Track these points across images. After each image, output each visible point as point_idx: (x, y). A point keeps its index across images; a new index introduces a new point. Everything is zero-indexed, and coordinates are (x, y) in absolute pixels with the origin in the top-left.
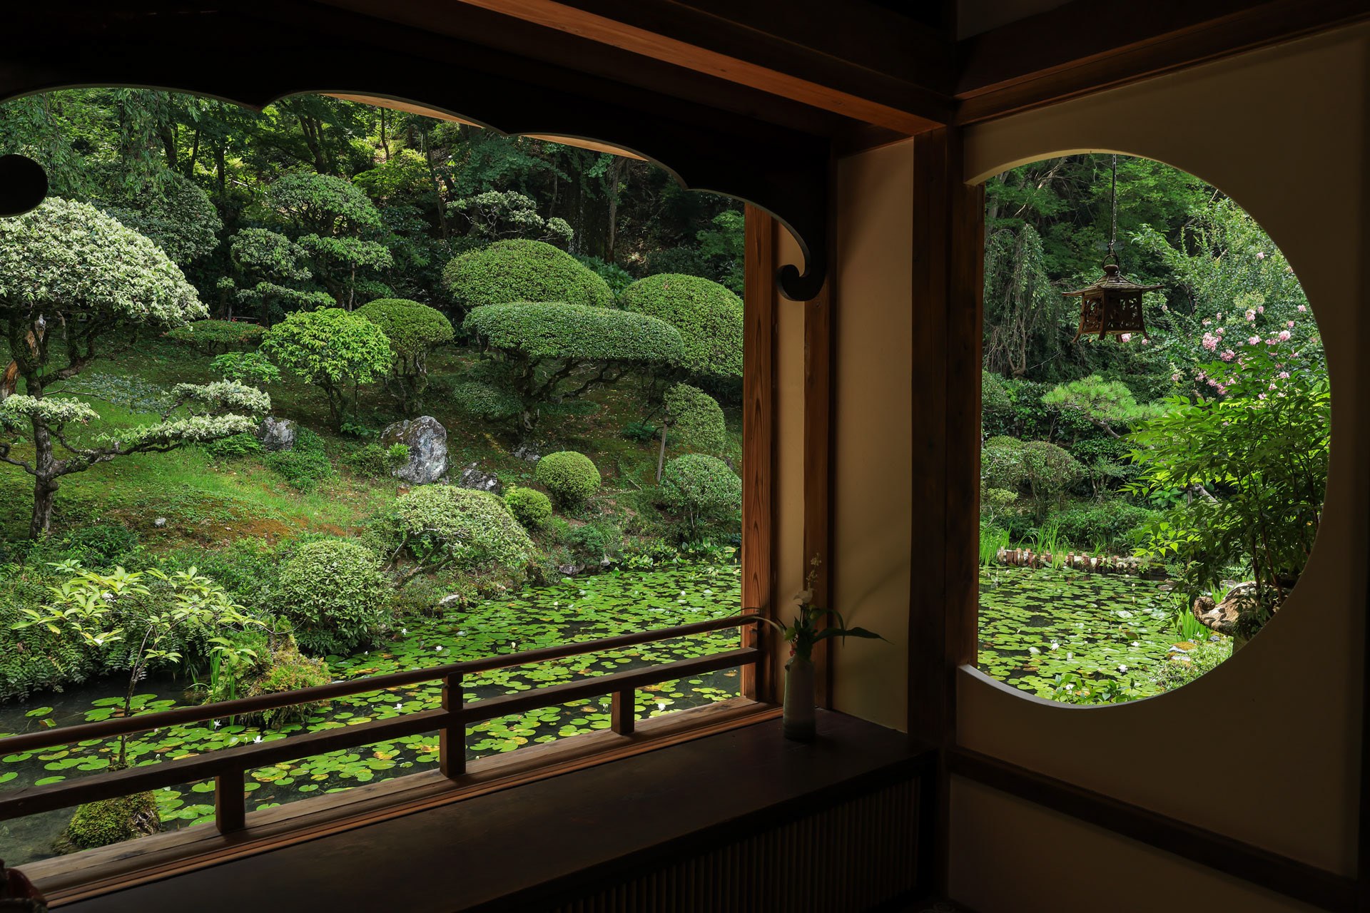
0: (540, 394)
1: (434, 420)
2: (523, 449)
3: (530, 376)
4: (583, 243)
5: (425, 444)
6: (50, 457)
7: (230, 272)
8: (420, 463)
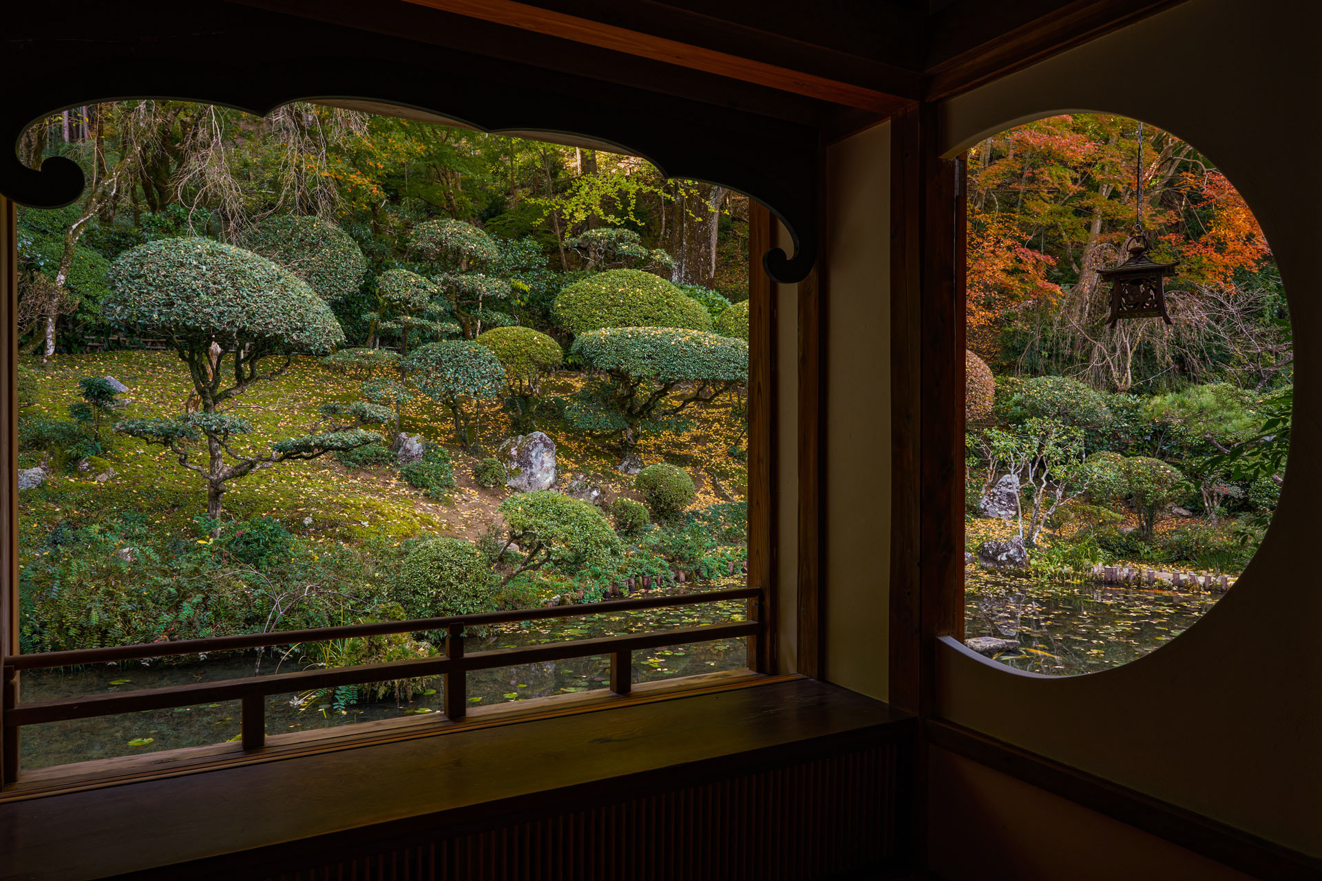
0: (641, 412)
1: (545, 436)
2: (626, 463)
3: (631, 395)
4: (686, 273)
5: (536, 457)
6: (220, 464)
7: (375, 306)
8: (532, 474)
